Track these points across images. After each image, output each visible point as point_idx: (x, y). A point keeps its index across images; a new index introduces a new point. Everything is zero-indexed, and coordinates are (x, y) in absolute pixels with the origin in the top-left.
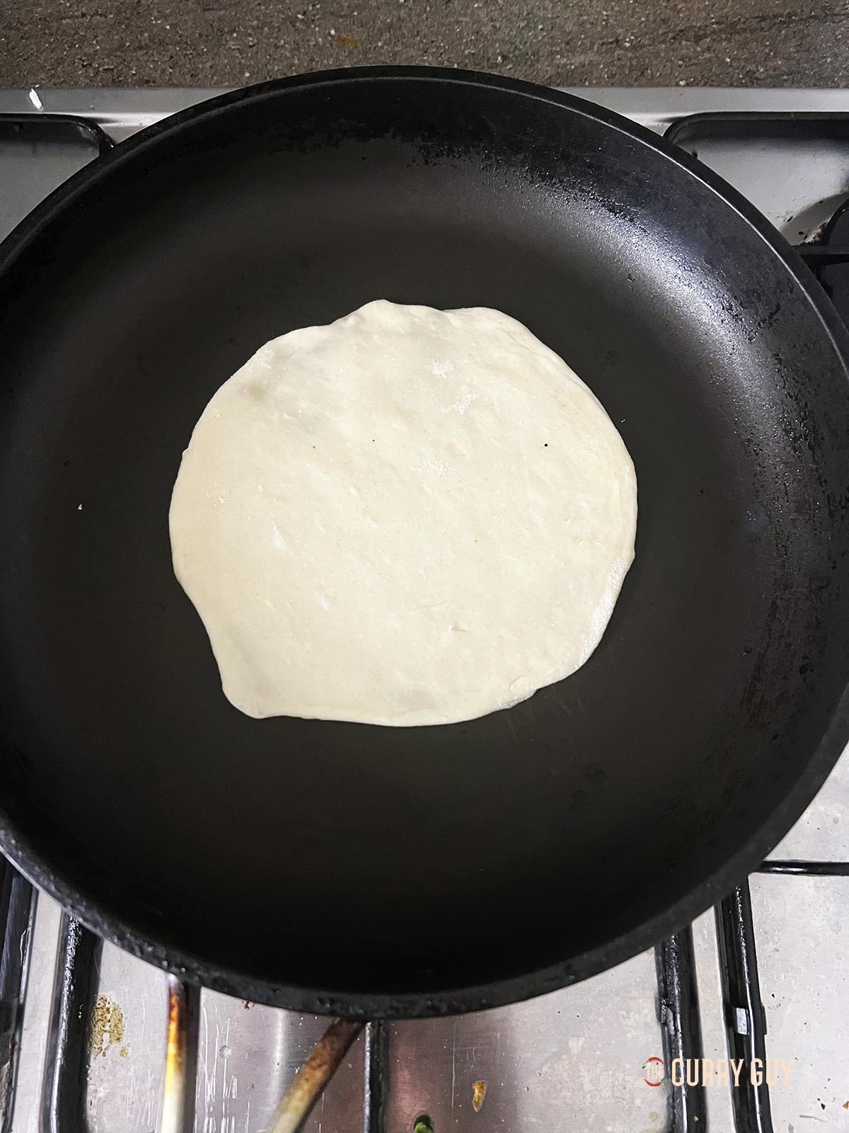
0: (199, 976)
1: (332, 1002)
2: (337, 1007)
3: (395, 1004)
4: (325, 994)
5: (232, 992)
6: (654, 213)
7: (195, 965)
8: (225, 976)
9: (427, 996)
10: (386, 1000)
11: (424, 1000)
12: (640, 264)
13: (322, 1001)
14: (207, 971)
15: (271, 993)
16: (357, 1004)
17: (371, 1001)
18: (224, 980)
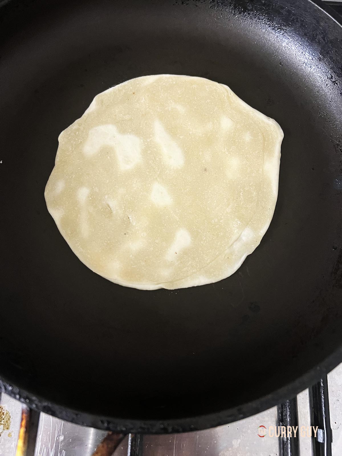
0: (36, 405)
1: (109, 423)
2: (111, 426)
3: (143, 426)
4: (104, 418)
5: (53, 414)
6: (295, 30)
7: (34, 398)
8: (50, 405)
9: (161, 422)
10: (138, 423)
11: (159, 425)
12: (286, 57)
13: (102, 422)
14: (40, 401)
15: (75, 416)
16: (122, 424)
17: (129, 423)
18: (49, 407)
